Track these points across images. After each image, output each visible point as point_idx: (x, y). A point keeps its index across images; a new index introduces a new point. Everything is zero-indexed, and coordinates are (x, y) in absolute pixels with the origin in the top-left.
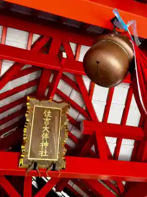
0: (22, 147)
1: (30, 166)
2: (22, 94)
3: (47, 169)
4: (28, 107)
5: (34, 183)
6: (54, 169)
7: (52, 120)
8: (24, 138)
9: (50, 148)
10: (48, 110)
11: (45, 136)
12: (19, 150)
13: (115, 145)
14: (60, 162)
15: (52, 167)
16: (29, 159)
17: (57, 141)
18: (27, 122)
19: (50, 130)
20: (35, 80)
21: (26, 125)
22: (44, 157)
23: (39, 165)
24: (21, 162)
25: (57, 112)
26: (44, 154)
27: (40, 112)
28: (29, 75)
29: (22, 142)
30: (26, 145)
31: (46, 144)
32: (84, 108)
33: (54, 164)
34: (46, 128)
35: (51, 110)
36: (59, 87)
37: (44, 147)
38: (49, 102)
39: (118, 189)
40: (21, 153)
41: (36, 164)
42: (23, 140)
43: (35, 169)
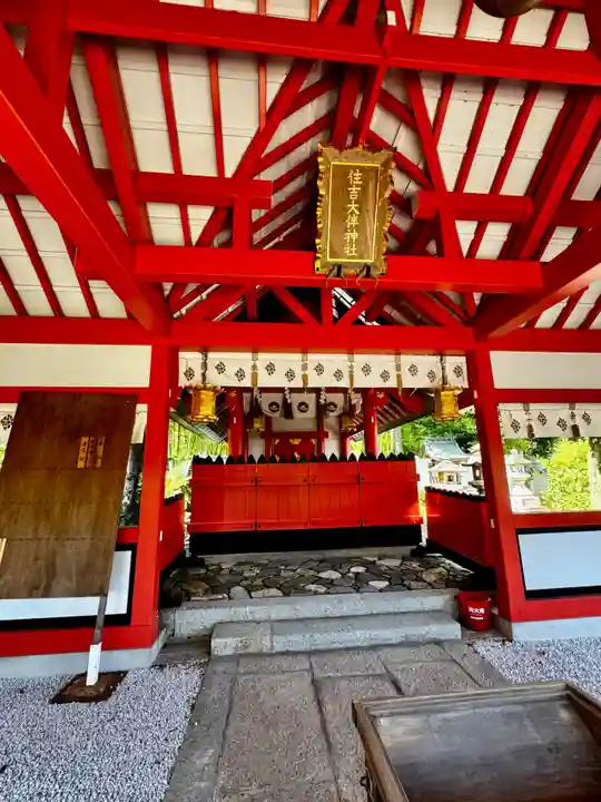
0: (317, 241)
1: (331, 271)
2: (303, 151)
3: (358, 275)
4: (321, 167)
5: (335, 312)
6: (368, 275)
7: (364, 188)
8: (319, 226)
9: (361, 243)
10: (354, 168)
11: (353, 221)
12: (313, 248)
13: (472, 237)
14: (378, 264)
15: (365, 272)
16: (329, 260)
17: (373, 226)
18: (321, 196)
19: (359, 209)
20: (326, 116)
21: (321, 201)
22: (353, 257)
23: (343, 270)
24: (318, 264)
25: (372, 174)
26: (351, 252)
27: (342, 173)
28: (315, 102)
29: (316, 233)
30: (323, 237)
31: (355, 235)
32: (421, 166)
33: (368, 268)
34: (353, 206)
35: (362, 169)
36: (372, 127)
37: (351, 240)
38: (357, 152)
39: (466, 312)
40: (316, 251)
41: (340, 267)
42: (315, 245)
43: (338, 275)
